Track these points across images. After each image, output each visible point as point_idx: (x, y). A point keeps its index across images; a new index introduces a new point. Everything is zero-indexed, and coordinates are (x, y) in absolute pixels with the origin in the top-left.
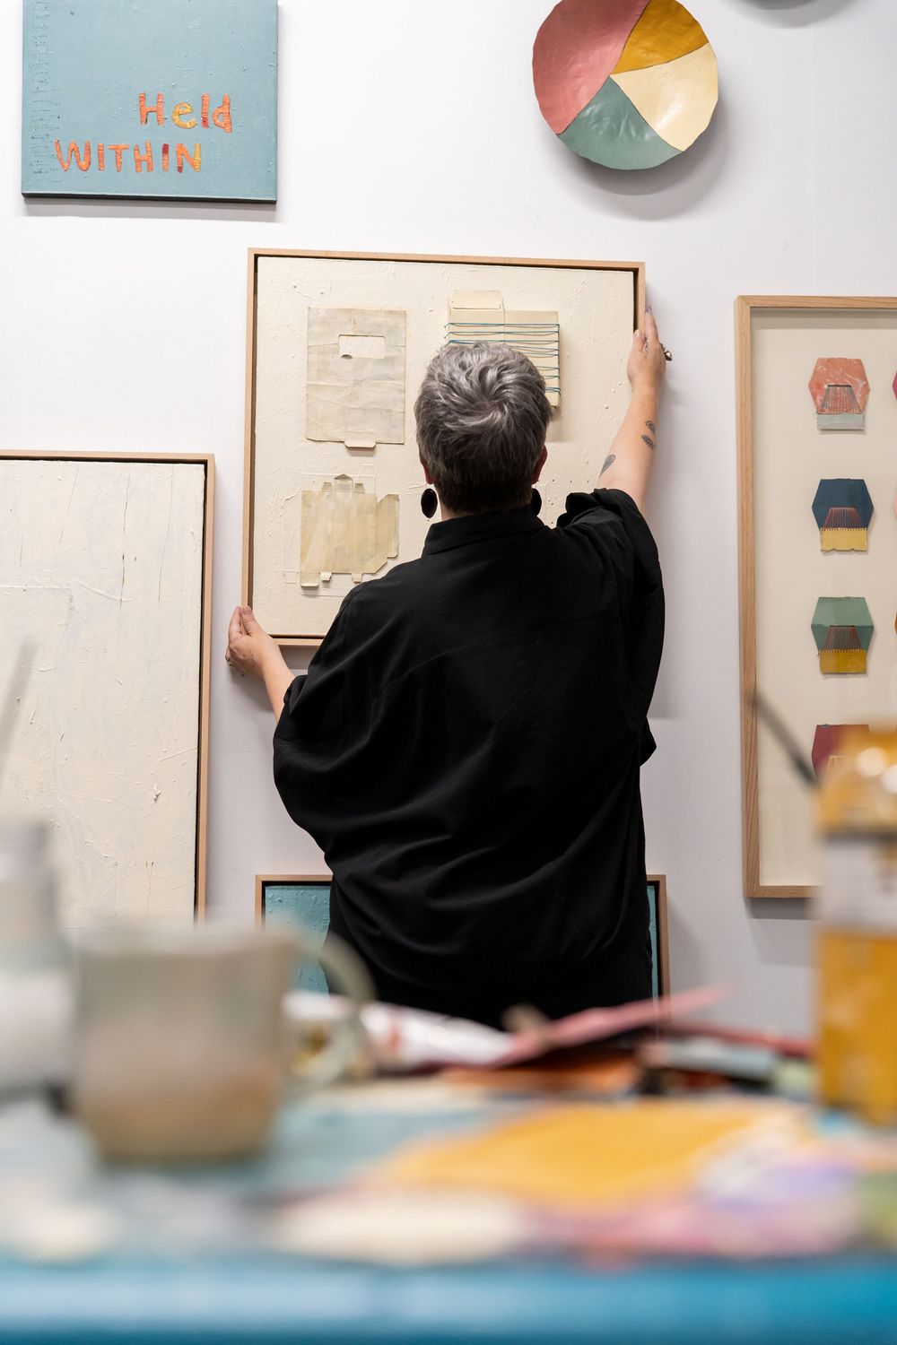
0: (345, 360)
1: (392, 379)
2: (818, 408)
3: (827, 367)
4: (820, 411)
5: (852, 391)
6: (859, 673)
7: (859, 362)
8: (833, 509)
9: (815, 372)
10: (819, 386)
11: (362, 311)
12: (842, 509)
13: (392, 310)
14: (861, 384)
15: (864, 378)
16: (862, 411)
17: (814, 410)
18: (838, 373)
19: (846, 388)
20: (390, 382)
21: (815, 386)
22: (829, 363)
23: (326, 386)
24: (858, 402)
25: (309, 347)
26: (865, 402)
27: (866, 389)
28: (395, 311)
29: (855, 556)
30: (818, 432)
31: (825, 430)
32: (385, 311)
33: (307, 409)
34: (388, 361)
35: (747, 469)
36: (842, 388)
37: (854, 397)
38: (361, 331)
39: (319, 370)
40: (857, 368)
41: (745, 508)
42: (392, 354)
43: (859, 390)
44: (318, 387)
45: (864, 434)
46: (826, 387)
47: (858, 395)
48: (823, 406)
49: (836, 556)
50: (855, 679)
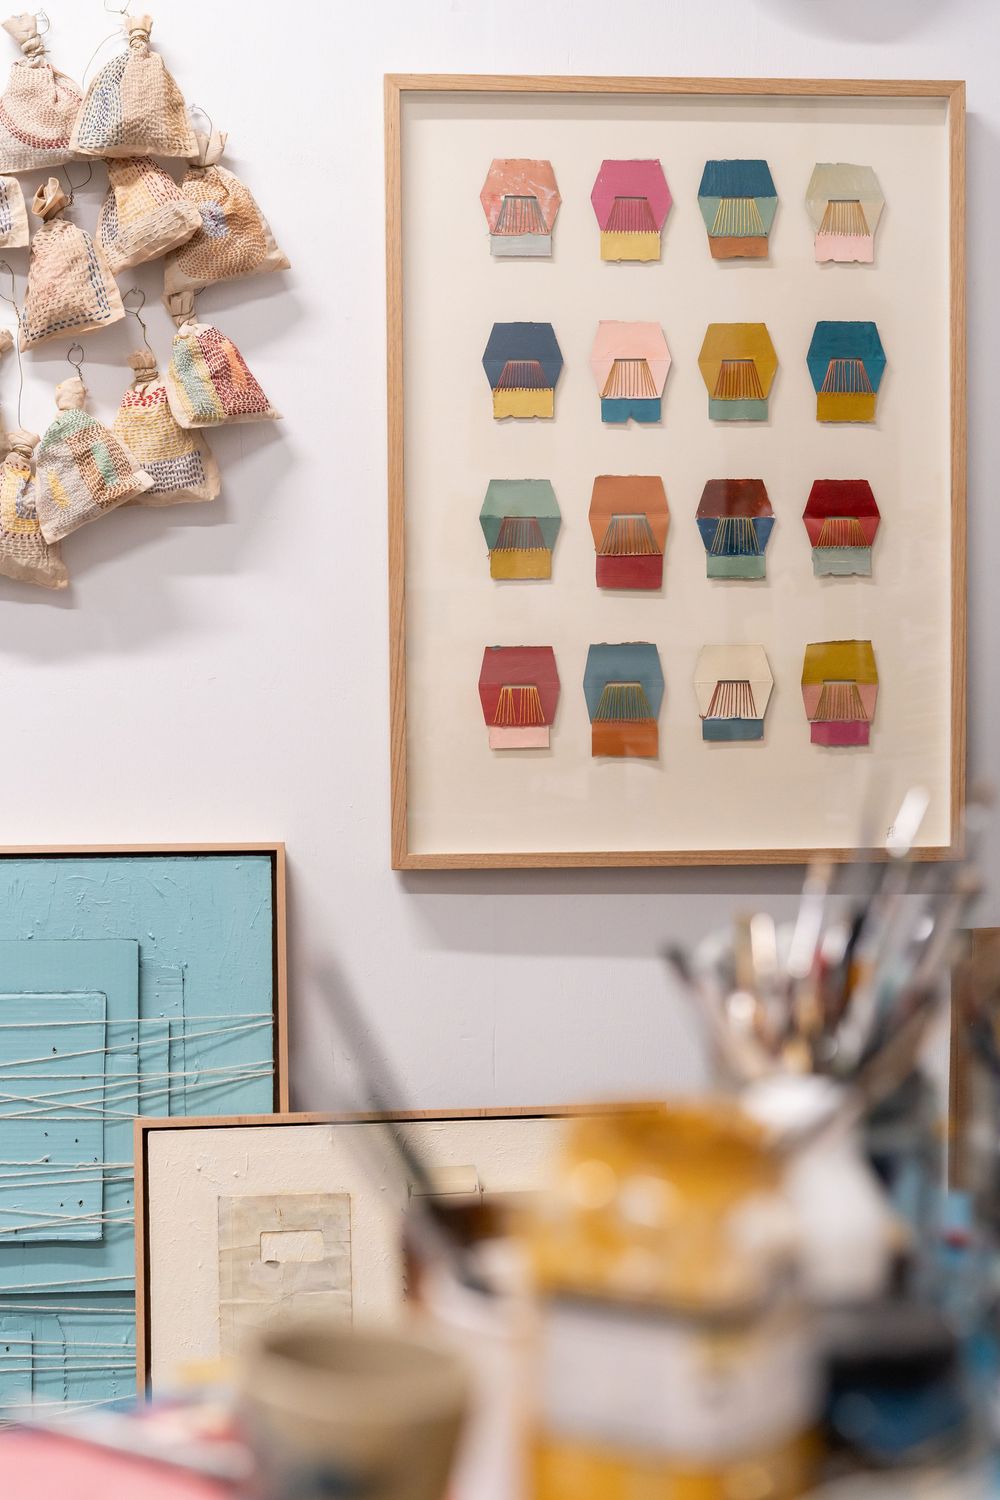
0: (268, 1268)
1: (334, 1288)
2: (491, 227)
3: (504, 171)
4: (495, 231)
5: (537, 204)
6: (541, 579)
7: (547, 164)
8: (511, 362)
9: (489, 178)
10: (494, 197)
11: (291, 1198)
12: (522, 362)
13: (331, 1191)
14: (549, 194)
15: (554, 186)
16: (550, 231)
17: (486, 229)
18: (519, 180)
19: (529, 200)
20: (331, 1292)
21: (489, 196)
22: (508, 166)
23: (245, 1305)
24: (545, 218)
25: (220, 1252)
26: (554, 221)
27: (557, 202)
28: (334, 1194)
29: (538, 425)
30: (492, 259)
31: (502, 257)
32: (321, 1195)
33: (221, 1338)
34: (328, 1263)
35: (394, 309)
36: (524, 200)
37: (540, 213)
38: (290, 1225)
39: (234, 1283)
40: (545, 173)
41: (392, 362)
42: (334, 1253)
43: (547, 202)
44: (235, 1307)
45: (553, 262)
46: (503, 198)
47: (545, 210)
48: (498, 224)
49: (514, 425)
50: (536, 586)
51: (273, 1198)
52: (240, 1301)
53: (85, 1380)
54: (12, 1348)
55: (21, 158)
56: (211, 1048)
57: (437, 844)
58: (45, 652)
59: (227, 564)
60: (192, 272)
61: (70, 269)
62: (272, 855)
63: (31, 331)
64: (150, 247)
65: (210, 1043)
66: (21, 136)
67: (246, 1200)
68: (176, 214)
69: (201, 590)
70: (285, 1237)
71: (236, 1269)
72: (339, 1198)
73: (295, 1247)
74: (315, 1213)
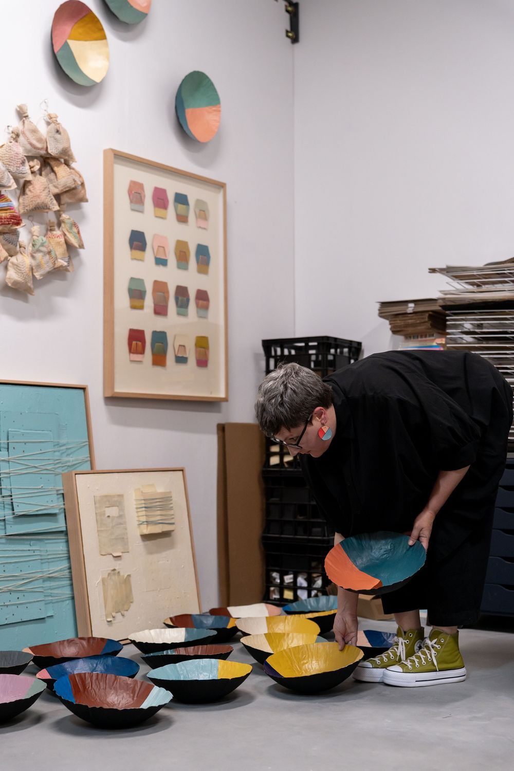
0: (108, 518)
3: (133, 184)
4: (131, 202)
5: (140, 196)
6: (142, 309)
7: (142, 184)
8: (135, 242)
9: (129, 185)
10: (131, 192)
11: (111, 496)
14: (143, 193)
15: (144, 191)
16: (143, 204)
17: (129, 201)
18: (136, 187)
19: (139, 194)
20: (122, 525)
21: (129, 191)
24: (142, 200)
25: (96, 513)
26: (144, 202)
27: (144, 196)
29: (141, 262)
30: (130, 210)
31: (132, 210)
32: (116, 495)
33: (99, 541)
38: (111, 505)
39: (100, 524)
40: (142, 187)
42: (120, 513)
43: (142, 196)
44: (101, 531)
45: (144, 214)
46: (133, 192)
47: (142, 198)
48: (132, 200)
49: (135, 261)
50: (141, 311)
51: (106, 496)
52: (102, 529)
53: (53, 562)
54: (35, 551)
55: (29, 151)
56: (75, 451)
57: (121, 388)
58: (21, 317)
59: (65, 294)
60: (70, 198)
61: (44, 190)
62: (84, 389)
63: (26, 208)
64: (65, 188)
65: (74, 450)
66: (31, 144)
67: (100, 497)
68: (74, 179)
69: (59, 301)
70: (110, 508)
71: (100, 518)
72: (121, 496)
73: (113, 512)
74: (116, 501)
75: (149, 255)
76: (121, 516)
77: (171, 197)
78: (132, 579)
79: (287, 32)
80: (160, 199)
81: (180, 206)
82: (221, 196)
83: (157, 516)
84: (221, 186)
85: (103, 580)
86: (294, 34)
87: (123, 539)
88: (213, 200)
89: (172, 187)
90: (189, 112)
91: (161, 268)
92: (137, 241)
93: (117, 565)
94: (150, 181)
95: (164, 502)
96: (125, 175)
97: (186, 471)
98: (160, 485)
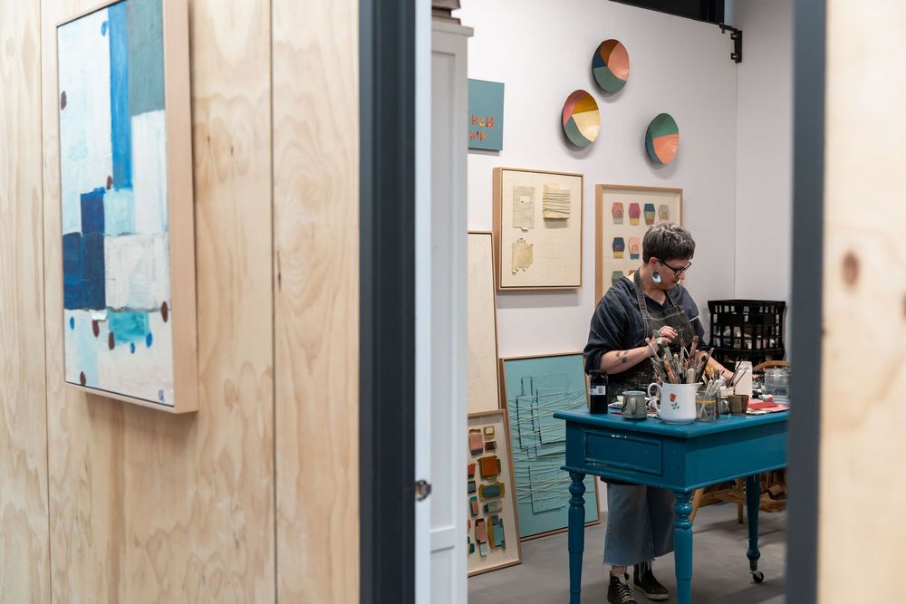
4: (614, 218)
5: (621, 212)
16: (622, 218)
45: (623, 224)
71: (516, 202)
72: (533, 189)
73: (526, 199)
74: (529, 192)
75: (626, 253)
76: (531, 203)
77: (642, 208)
78: (534, 247)
79: (732, 54)
80: (634, 212)
81: (649, 213)
82: (678, 198)
83: (557, 206)
84: (679, 192)
85: (513, 244)
86: (737, 56)
87: (531, 219)
88: (672, 203)
89: (642, 200)
90: (656, 141)
91: (635, 260)
92: (618, 245)
93: (524, 235)
94: (626, 200)
95: (564, 198)
96: (609, 199)
97: (584, 177)
98: (563, 185)
